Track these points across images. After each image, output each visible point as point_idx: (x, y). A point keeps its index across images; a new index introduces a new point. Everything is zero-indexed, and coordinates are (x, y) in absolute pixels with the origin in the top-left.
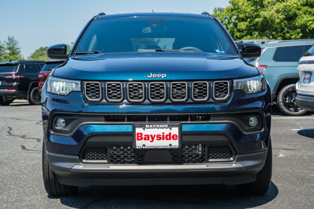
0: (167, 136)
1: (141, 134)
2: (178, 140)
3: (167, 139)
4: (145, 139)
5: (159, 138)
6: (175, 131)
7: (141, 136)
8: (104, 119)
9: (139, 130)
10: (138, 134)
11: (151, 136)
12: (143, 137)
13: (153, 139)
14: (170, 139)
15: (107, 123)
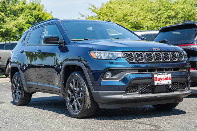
0: (167, 78)
1: (157, 78)
2: (171, 80)
3: (167, 80)
4: (158, 80)
5: (164, 79)
6: (170, 76)
7: (156, 79)
8: (138, 71)
9: (155, 76)
10: (155, 77)
11: (161, 78)
12: (157, 79)
13: (161, 80)
14: (168, 80)
15: (140, 73)
